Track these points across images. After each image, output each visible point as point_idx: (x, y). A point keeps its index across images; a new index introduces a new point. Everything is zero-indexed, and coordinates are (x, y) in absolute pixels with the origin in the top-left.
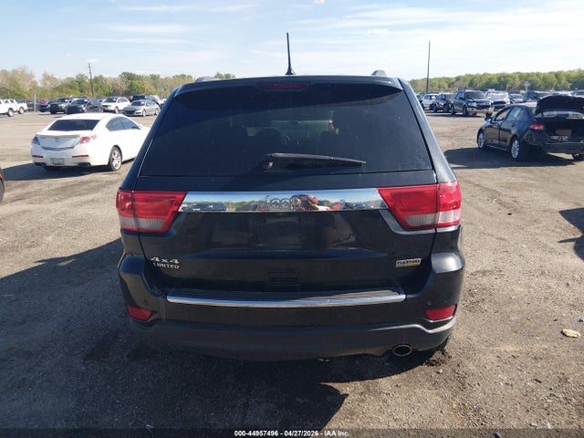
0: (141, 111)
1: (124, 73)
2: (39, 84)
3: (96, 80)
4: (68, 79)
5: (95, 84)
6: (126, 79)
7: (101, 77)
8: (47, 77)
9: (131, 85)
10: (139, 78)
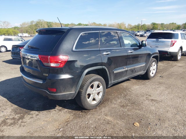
0: (145, 35)
1: (152, 23)
2: (127, 27)
3: (143, 25)
4: (135, 25)
5: (143, 27)
6: (152, 25)
7: (145, 24)
8: (129, 25)
9: (154, 27)
10: (157, 24)
